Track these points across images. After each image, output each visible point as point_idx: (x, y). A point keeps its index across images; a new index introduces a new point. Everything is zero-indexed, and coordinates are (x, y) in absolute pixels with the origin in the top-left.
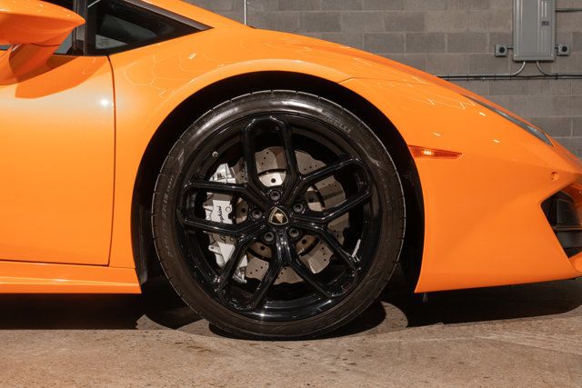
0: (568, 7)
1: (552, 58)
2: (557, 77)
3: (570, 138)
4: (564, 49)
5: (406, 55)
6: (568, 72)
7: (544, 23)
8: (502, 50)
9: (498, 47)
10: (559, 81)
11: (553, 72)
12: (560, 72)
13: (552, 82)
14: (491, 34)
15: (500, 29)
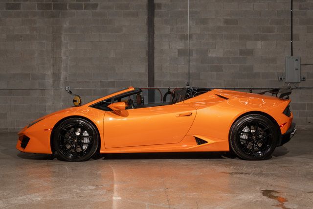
0: (305, 63)
1: (299, 81)
2: (301, 88)
3: (306, 110)
4: (304, 78)
5: (246, 80)
6: (305, 86)
7: (296, 69)
8: (281, 79)
9: (280, 78)
10: (302, 90)
11: (300, 87)
12: (302, 87)
13: (299, 90)
14: (277, 73)
15: (280, 71)
